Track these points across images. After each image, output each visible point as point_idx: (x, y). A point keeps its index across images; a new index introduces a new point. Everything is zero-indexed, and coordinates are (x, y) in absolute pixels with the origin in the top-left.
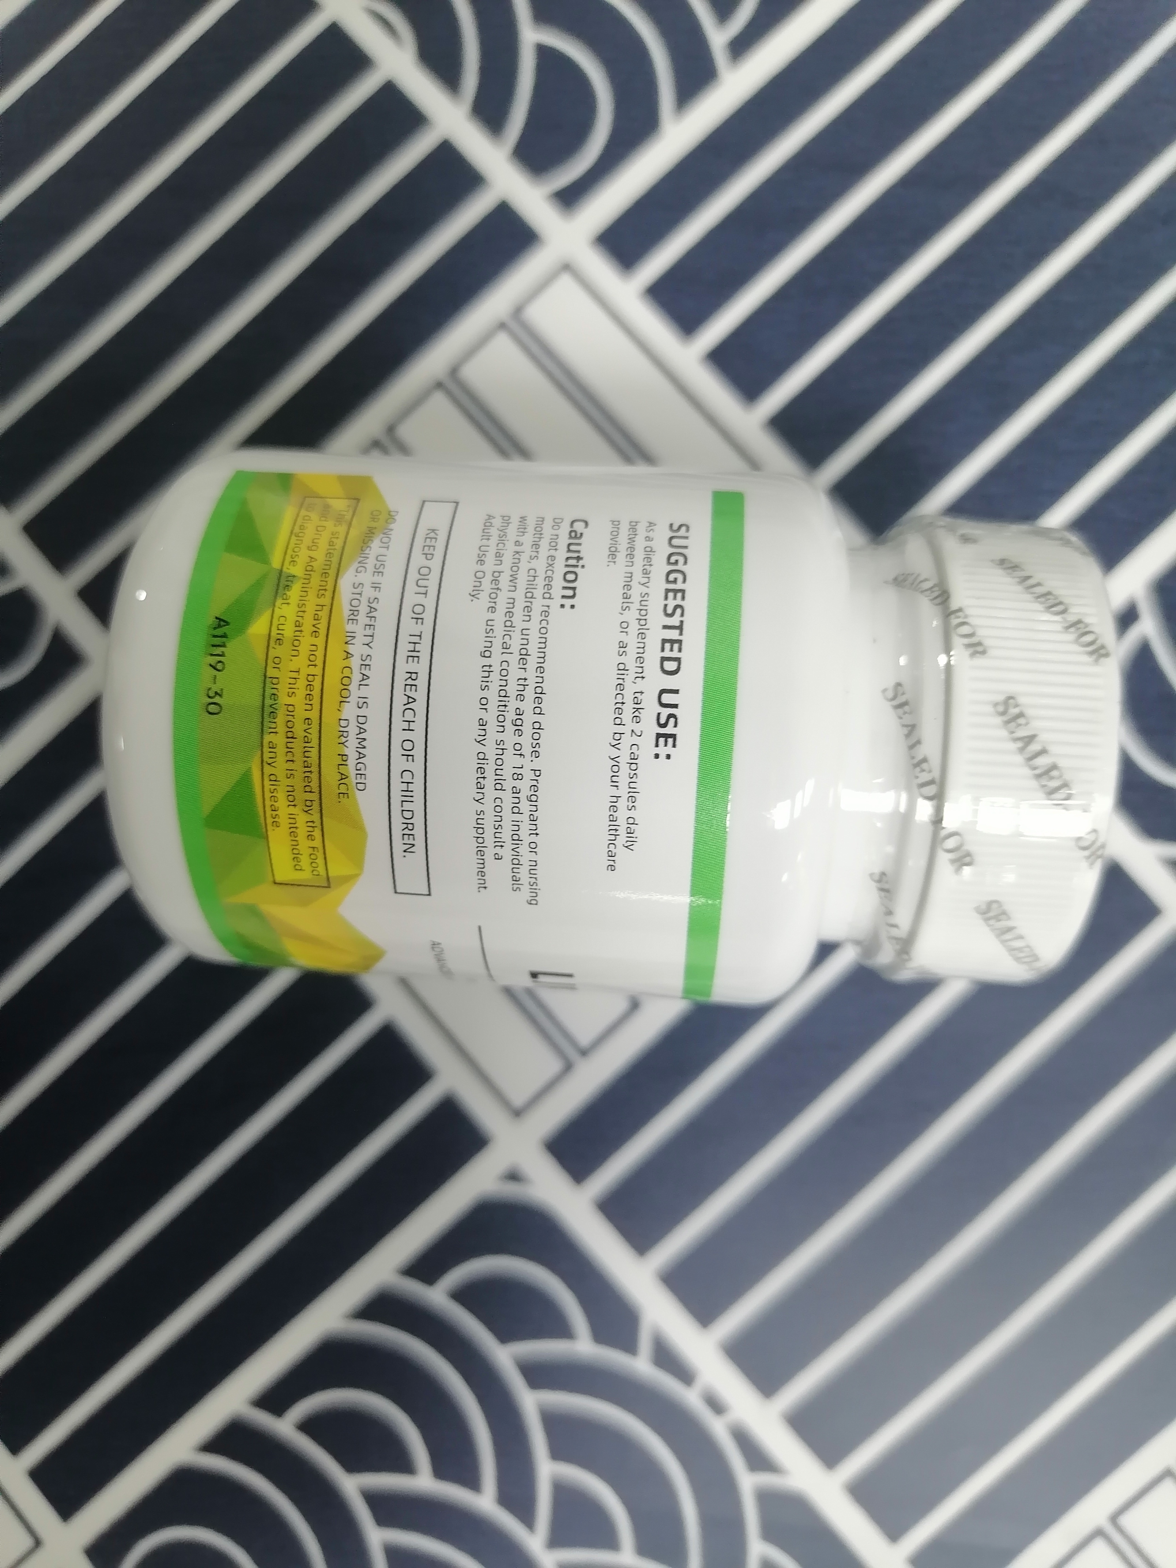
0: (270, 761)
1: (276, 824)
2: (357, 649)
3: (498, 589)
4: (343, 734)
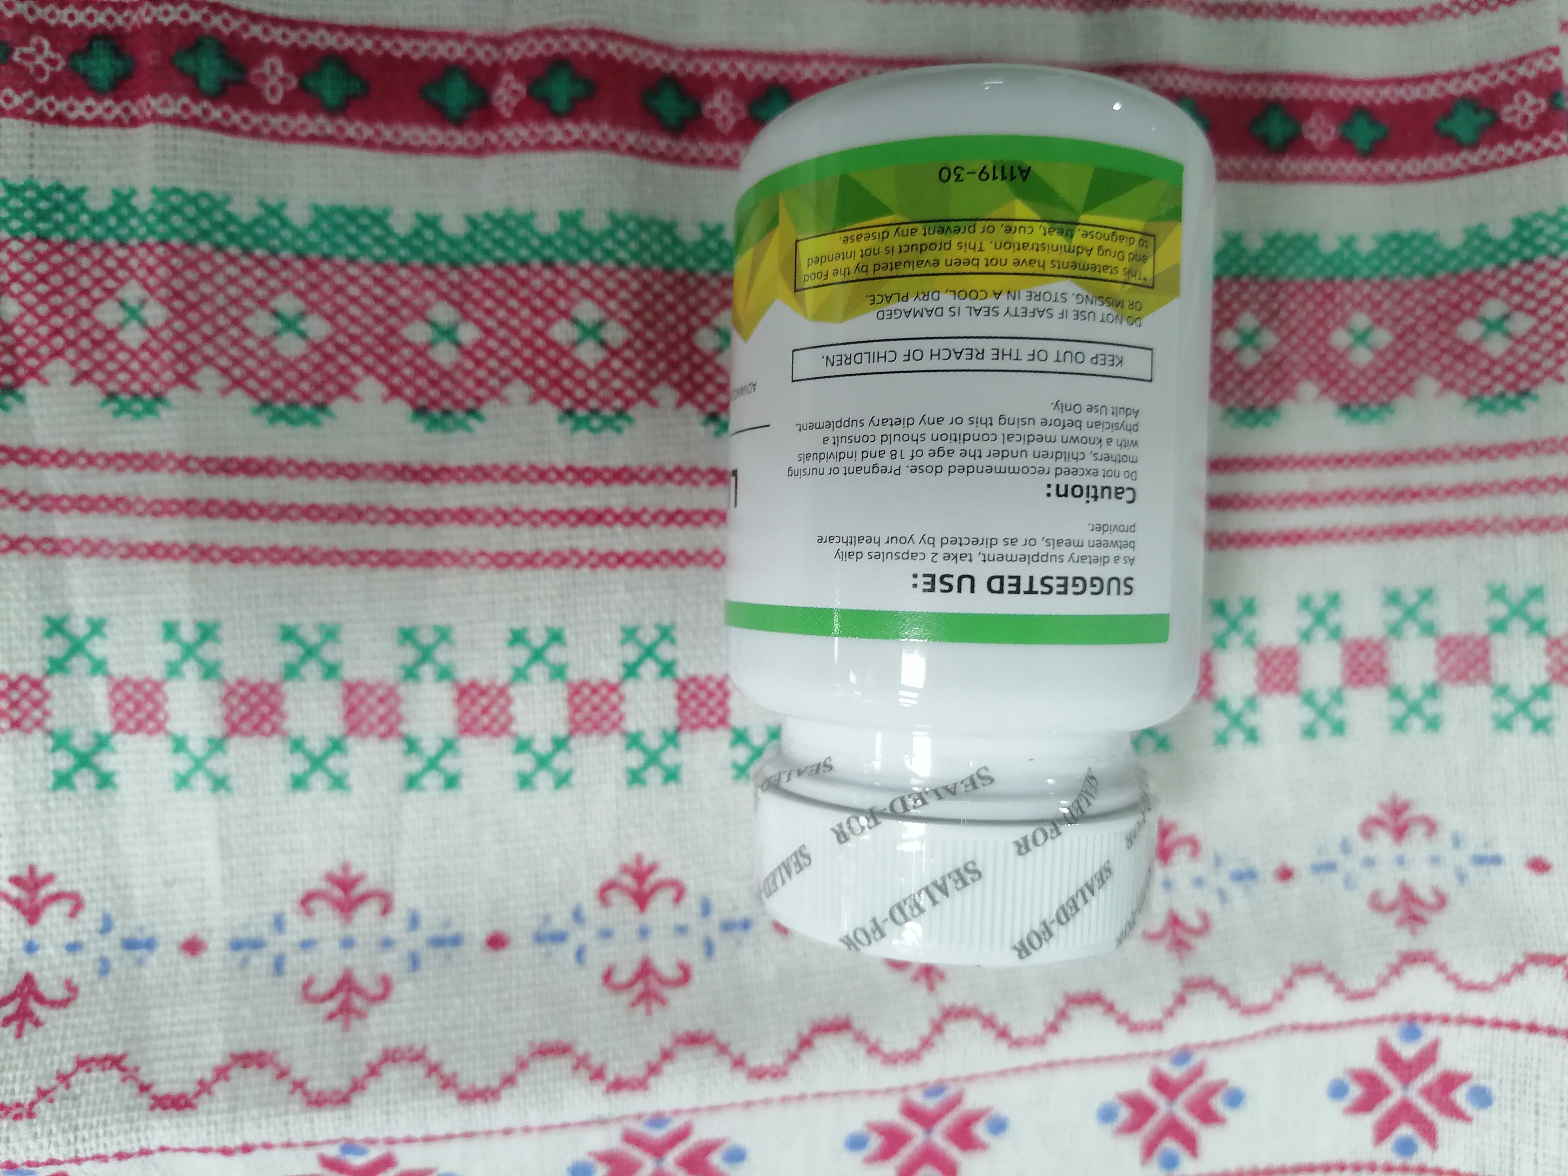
0: (900, 230)
1: (846, 240)
2: (1004, 302)
3: (1064, 426)
4: (926, 295)
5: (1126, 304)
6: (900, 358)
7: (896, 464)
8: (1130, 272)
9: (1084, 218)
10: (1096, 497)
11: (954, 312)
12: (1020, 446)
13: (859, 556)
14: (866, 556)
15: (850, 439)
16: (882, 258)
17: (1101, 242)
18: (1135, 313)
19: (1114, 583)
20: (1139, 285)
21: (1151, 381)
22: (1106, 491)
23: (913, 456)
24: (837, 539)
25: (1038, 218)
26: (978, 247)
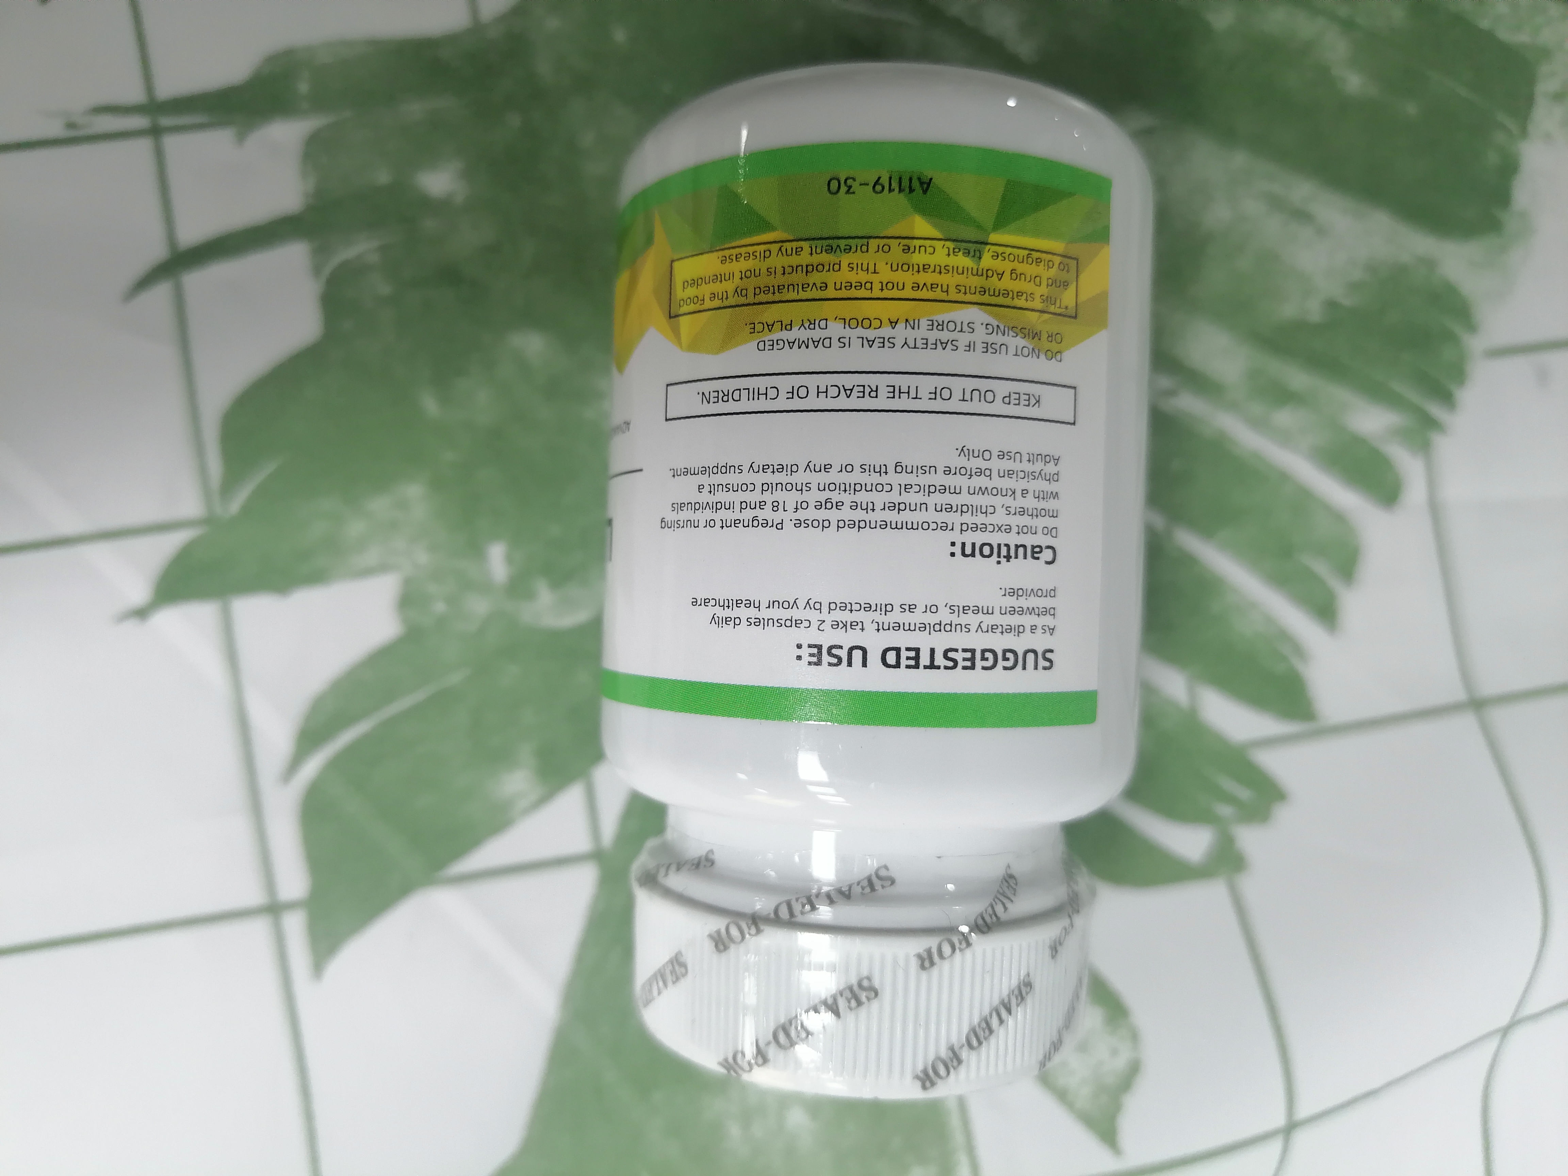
5: (1044, 336)
6: (783, 395)
7: (777, 517)
8: (1048, 299)
9: (994, 237)
10: (1008, 558)
11: (843, 343)
12: (919, 498)
13: (736, 622)
14: (744, 622)
15: (727, 488)
16: (764, 280)
17: (1016, 265)
18: (1054, 347)
19: (1031, 657)
20: (1060, 315)
21: (1074, 424)
22: (1021, 550)
23: (797, 508)
24: (713, 602)
25: (940, 236)
26: (871, 269)
